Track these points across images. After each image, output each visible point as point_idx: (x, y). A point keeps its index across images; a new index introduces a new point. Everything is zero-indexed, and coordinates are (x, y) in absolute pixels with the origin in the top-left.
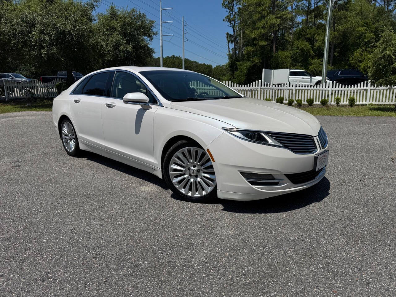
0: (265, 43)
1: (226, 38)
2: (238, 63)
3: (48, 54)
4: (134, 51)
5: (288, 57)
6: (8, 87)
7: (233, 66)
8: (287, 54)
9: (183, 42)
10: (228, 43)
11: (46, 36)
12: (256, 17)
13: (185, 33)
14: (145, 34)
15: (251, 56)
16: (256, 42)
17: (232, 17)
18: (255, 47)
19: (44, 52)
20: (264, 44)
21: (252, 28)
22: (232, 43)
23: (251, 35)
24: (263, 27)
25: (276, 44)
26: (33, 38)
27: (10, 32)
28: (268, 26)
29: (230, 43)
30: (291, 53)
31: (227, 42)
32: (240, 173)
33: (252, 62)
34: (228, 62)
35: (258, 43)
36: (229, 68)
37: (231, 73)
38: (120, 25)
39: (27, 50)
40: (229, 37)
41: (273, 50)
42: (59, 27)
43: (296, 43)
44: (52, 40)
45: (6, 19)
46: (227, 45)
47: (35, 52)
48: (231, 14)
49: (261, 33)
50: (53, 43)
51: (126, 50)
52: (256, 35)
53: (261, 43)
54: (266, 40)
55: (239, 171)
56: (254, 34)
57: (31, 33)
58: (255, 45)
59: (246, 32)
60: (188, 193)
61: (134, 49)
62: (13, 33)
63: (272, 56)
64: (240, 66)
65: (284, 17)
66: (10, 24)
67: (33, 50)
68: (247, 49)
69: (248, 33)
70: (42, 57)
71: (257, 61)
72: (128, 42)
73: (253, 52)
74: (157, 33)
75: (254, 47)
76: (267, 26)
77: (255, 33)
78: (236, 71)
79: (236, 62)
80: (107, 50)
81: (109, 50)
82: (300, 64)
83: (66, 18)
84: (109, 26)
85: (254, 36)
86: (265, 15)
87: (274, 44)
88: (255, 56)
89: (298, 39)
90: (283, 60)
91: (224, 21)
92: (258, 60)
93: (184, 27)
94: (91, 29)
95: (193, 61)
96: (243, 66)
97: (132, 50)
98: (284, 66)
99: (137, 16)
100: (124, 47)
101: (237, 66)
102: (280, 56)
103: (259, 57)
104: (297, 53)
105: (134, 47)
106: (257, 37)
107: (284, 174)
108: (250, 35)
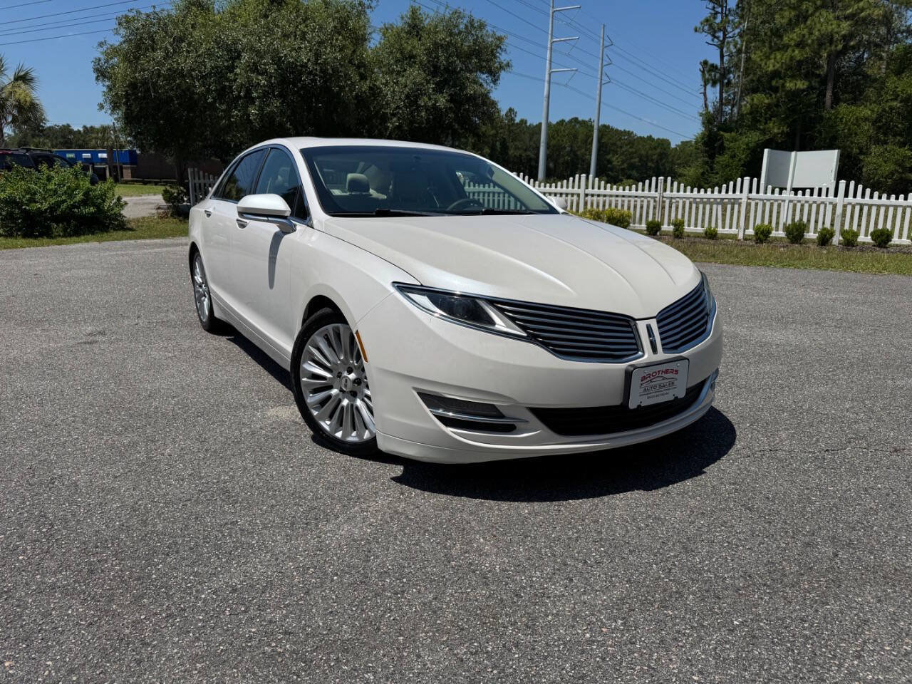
0: (801, 85)
1: (700, 73)
2: (727, 135)
3: (262, 116)
4: (450, 108)
5: (866, 119)
6: (197, 185)
7: (712, 142)
8: (865, 112)
9: (598, 86)
10: (705, 86)
11: (260, 77)
12: (783, 18)
13: (605, 63)
14: (481, 69)
15: (761, 116)
16: (777, 82)
17: (719, 19)
18: (774, 96)
19: (253, 111)
20: (797, 86)
21: (771, 47)
22: (714, 84)
23: (766, 64)
24: (801, 45)
25: (835, 87)
26: (235, 80)
27: (194, 70)
28: (813, 41)
29: (709, 87)
30: (876, 109)
31: (703, 83)
32: (418, 393)
33: (764, 132)
34: (700, 132)
35: (783, 86)
36: (703, 148)
37: (707, 159)
38: (425, 50)
39: (224, 107)
40: (709, 71)
41: (824, 103)
42: (285, 56)
43: (892, 82)
44: (272, 84)
45: (189, 44)
46: (702, 90)
47: (239, 111)
48: (717, 13)
49: (792, 58)
50: (273, 92)
51: (434, 106)
52: (778, 66)
53: (790, 85)
54: (807, 76)
55: (415, 389)
56: (773, 61)
57: (232, 72)
58: (776, 90)
59: (753, 56)
60: (336, 432)
61: (451, 102)
62: (200, 72)
63: (821, 118)
64: (732, 142)
65: (863, 14)
66: (197, 52)
67: (236, 108)
68: (753, 100)
69: (758, 59)
70: (250, 121)
71: (776, 131)
72: (439, 88)
73: (769, 107)
74: (508, 65)
75: (771, 95)
76: (810, 41)
77: (775, 58)
78: (720, 155)
79: (722, 133)
80: (393, 106)
81: (398, 107)
82: (898, 138)
83: (303, 38)
84: (402, 53)
85: (774, 66)
86: (807, 11)
87: (830, 86)
88: (773, 119)
89: (899, 73)
90: (849, 129)
91: (696, 31)
92: (779, 129)
93: (605, 50)
94: (363, 61)
95: (622, 130)
96: (737, 143)
97: (448, 105)
98: (852, 143)
99: (466, 27)
100: (430, 99)
101: (723, 143)
102: (842, 118)
103: (783, 119)
104: (891, 108)
105: (452, 99)
106: (780, 69)
107: (527, 408)
108: (763, 65)
